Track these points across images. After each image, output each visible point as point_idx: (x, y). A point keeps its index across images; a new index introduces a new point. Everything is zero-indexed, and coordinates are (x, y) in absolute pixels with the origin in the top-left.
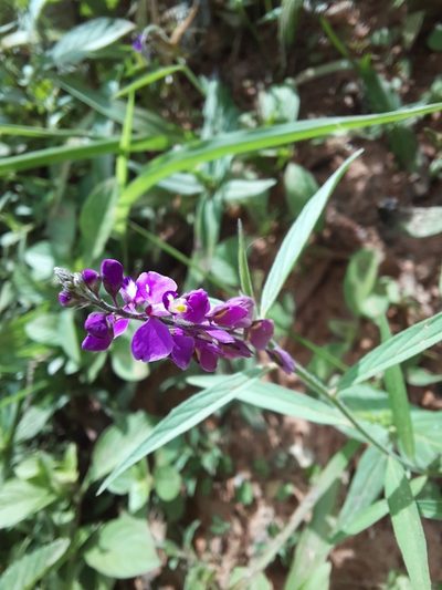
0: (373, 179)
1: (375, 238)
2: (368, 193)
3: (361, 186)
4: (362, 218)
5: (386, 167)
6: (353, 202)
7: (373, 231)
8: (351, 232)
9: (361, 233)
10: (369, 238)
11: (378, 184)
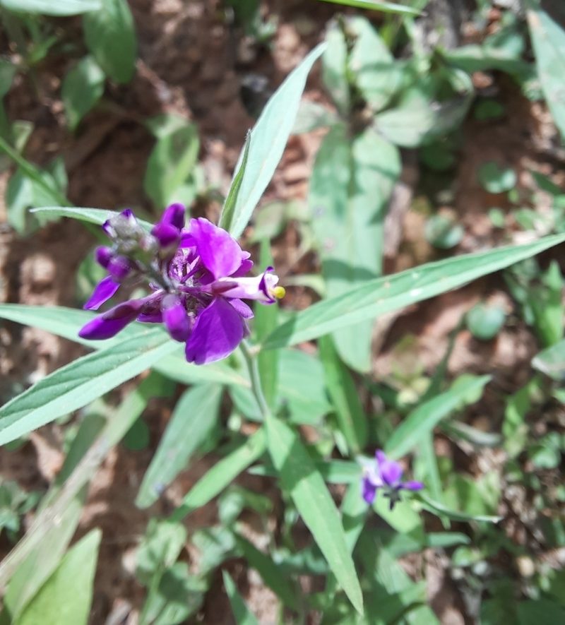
0: (188, 22)
1: (181, 102)
2: (180, 40)
3: (170, 27)
4: (167, 72)
5: (206, 12)
6: (157, 46)
7: (179, 91)
8: (150, 86)
9: (164, 93)
10: (173, 100)
11: (194, 31)
